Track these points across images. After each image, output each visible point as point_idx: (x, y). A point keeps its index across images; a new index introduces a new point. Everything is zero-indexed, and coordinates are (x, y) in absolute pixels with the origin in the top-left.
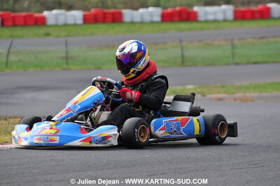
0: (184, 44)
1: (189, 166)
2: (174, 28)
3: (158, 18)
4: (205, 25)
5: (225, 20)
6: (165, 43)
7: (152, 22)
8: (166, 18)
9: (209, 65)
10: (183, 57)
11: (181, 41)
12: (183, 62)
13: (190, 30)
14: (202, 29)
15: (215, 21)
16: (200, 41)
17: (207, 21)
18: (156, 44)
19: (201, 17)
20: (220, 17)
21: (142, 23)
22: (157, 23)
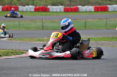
0: (43, 21)
1: (45, 70)
2: (39, 14)
3: (33, 10)
4: (52, 14)
5: (60, 12)
6: (36, 20)
7: (31, 11)
8: (36, 10)
9: (53, 30)
10: (43, 26)
11: (42, 20)
12: (43, 28)
13: (46, 15)
14: (51, 15)
15: (56, 12)
16: (50, 20)
17: (53, 12)
18: (32, 20)
19: (51, 10)
20: (58, 10)
21: (26, 11)
22: (33, 12)
